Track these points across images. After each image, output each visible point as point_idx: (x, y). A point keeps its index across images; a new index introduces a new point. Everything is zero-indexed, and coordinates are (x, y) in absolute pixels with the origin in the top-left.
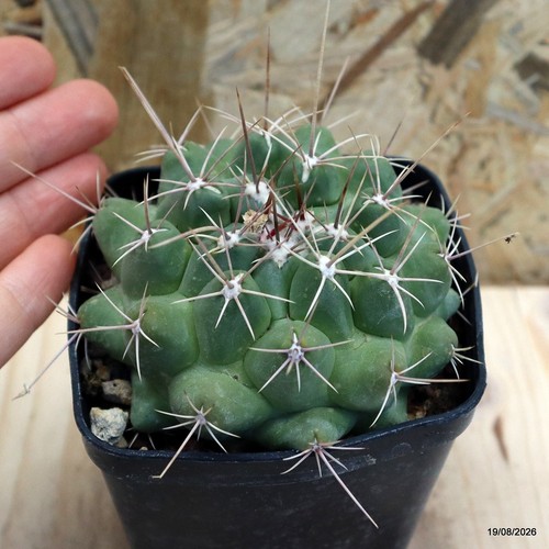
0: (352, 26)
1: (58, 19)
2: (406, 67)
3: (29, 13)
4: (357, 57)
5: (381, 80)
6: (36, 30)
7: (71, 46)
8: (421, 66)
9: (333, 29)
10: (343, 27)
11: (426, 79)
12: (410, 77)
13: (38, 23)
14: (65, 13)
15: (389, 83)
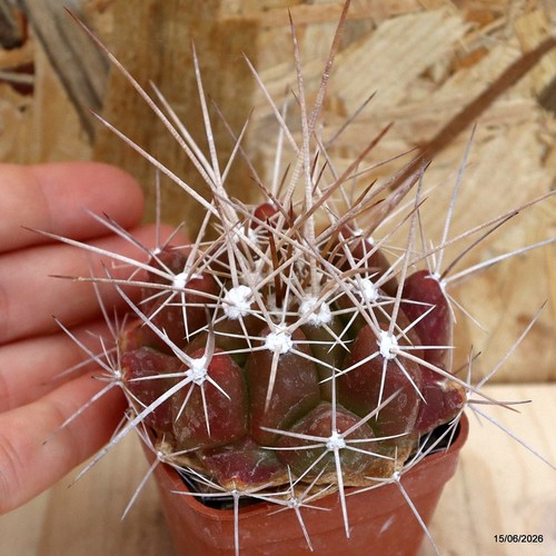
0: (451, 72)
1: (53, 63)
2: (522, 123)
3: (16, 57)
4: (458, 110)
5: (488, 139)
6: (24, 78)
7: (73, 98)
8: (542, 122)
9: (426, 75)
10: (439, 73)
11: (548, 139)
12: (526, 135)
13: (29, 69)
14: (63, 56)
15: (498, 143)
